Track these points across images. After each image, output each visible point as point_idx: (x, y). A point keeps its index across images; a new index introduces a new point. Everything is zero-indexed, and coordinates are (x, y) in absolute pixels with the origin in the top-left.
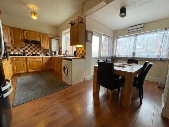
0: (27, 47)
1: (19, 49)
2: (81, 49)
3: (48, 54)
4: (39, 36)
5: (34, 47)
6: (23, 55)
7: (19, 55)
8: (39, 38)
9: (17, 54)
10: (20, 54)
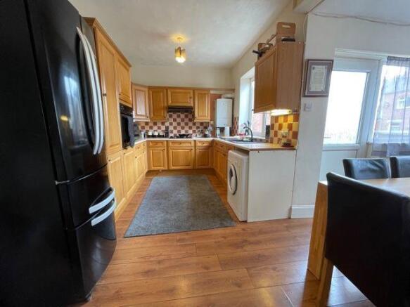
0: (171, 120)
1: (160, 125)
2: (286, 120)
3: (207, 133)
4: (192, 96)
5: (183, 120)
6: (166, 137)
7: (159, 136)
8: (192, 100)
9: (156, 134)
10: (161, 134)
